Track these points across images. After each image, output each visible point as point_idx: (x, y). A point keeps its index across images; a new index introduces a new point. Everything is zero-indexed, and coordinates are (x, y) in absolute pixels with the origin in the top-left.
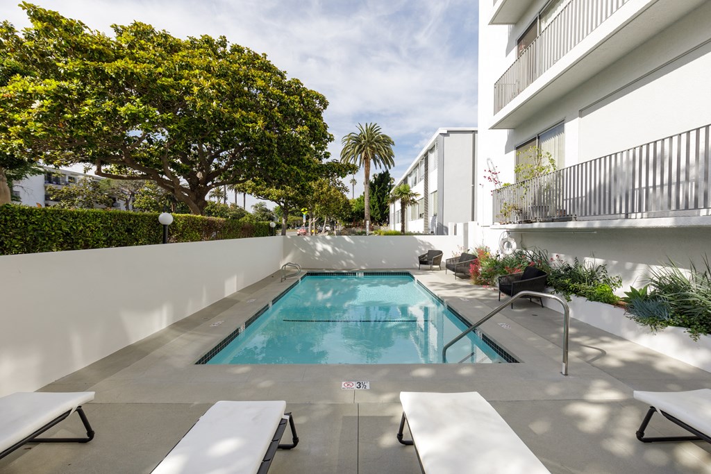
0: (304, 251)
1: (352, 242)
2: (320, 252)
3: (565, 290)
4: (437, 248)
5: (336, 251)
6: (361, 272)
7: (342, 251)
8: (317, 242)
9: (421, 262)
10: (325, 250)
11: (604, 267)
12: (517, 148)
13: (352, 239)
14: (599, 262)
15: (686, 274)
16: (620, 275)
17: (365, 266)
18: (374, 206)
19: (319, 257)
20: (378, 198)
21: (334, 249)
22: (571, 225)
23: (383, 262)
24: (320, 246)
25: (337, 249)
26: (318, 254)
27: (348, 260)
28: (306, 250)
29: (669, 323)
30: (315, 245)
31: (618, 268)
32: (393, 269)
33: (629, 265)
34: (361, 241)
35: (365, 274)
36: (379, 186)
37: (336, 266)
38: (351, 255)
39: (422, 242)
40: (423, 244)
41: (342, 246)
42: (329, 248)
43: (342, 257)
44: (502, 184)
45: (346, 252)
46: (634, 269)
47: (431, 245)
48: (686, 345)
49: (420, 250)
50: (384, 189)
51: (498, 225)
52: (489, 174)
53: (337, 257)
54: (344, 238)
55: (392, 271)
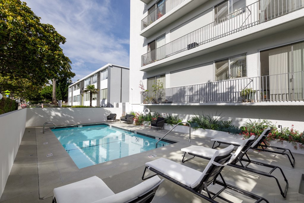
0: (42, 116)
1: (73, 111)
2: (54, 117)
3: (171, 123)
4: (113, 113)
5: (64, 116)
6: (81, 125)
7: (67, 115)
8: (52, 111)
9: (108, 119)
10: (57, 115)
11: (178, 116)
12: (148, 79)
13: (73, 109)
14: (176, 115)
15: (198, 116)
16: (182, 118)
17: (80, 122)
18: (58, 93)
19: (52, 119)
20: (61, 88)
21: (62, 115)
22: (172, 104)
23: (89, 120)
24: (53, 113)
25: (64, 114)
26: (52, 117)
27: (70, 120)
28: (44, 116)
29: (199, 128)
30: (50, 113)
31: (182, 116)
32: (96, 123)
33: (184, 115)
34: (78, 110)
35: (83, 126)
36: (61, 82)
37: (63, 123)
38: (72, 117)
39: (107, 110)
40: (107, 111)
41: (67, 113)
42: (59, 114)
43: (67, 118)
44: (145, 90)
45: (69, 116)
46: (186, 116)
47: (110, 111)
48: (203, 131)
49: (106, 114)
50: (65, 84)
51: (143, 104)
52: (140, 86)
53: (63, 119)
54: (68, 109)
55: (97, 124)
